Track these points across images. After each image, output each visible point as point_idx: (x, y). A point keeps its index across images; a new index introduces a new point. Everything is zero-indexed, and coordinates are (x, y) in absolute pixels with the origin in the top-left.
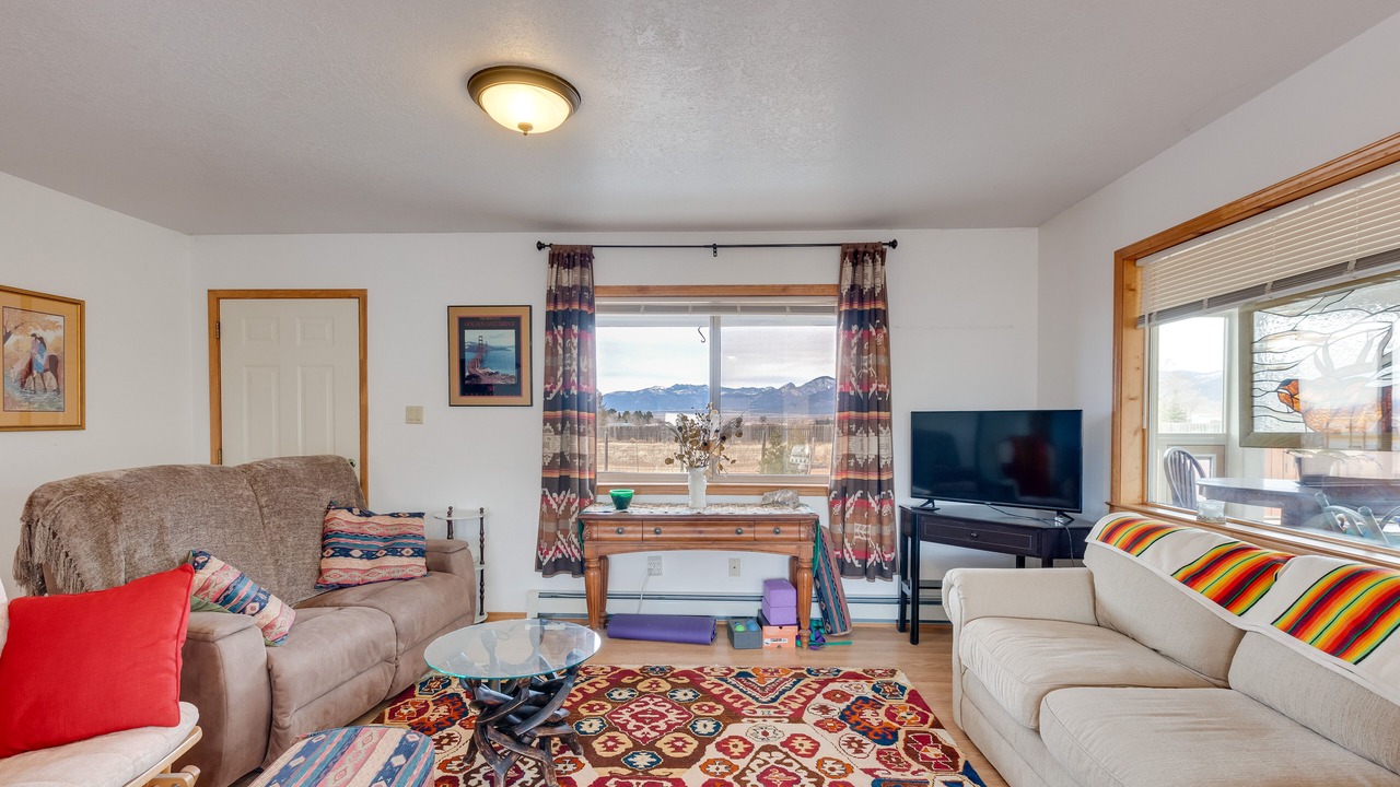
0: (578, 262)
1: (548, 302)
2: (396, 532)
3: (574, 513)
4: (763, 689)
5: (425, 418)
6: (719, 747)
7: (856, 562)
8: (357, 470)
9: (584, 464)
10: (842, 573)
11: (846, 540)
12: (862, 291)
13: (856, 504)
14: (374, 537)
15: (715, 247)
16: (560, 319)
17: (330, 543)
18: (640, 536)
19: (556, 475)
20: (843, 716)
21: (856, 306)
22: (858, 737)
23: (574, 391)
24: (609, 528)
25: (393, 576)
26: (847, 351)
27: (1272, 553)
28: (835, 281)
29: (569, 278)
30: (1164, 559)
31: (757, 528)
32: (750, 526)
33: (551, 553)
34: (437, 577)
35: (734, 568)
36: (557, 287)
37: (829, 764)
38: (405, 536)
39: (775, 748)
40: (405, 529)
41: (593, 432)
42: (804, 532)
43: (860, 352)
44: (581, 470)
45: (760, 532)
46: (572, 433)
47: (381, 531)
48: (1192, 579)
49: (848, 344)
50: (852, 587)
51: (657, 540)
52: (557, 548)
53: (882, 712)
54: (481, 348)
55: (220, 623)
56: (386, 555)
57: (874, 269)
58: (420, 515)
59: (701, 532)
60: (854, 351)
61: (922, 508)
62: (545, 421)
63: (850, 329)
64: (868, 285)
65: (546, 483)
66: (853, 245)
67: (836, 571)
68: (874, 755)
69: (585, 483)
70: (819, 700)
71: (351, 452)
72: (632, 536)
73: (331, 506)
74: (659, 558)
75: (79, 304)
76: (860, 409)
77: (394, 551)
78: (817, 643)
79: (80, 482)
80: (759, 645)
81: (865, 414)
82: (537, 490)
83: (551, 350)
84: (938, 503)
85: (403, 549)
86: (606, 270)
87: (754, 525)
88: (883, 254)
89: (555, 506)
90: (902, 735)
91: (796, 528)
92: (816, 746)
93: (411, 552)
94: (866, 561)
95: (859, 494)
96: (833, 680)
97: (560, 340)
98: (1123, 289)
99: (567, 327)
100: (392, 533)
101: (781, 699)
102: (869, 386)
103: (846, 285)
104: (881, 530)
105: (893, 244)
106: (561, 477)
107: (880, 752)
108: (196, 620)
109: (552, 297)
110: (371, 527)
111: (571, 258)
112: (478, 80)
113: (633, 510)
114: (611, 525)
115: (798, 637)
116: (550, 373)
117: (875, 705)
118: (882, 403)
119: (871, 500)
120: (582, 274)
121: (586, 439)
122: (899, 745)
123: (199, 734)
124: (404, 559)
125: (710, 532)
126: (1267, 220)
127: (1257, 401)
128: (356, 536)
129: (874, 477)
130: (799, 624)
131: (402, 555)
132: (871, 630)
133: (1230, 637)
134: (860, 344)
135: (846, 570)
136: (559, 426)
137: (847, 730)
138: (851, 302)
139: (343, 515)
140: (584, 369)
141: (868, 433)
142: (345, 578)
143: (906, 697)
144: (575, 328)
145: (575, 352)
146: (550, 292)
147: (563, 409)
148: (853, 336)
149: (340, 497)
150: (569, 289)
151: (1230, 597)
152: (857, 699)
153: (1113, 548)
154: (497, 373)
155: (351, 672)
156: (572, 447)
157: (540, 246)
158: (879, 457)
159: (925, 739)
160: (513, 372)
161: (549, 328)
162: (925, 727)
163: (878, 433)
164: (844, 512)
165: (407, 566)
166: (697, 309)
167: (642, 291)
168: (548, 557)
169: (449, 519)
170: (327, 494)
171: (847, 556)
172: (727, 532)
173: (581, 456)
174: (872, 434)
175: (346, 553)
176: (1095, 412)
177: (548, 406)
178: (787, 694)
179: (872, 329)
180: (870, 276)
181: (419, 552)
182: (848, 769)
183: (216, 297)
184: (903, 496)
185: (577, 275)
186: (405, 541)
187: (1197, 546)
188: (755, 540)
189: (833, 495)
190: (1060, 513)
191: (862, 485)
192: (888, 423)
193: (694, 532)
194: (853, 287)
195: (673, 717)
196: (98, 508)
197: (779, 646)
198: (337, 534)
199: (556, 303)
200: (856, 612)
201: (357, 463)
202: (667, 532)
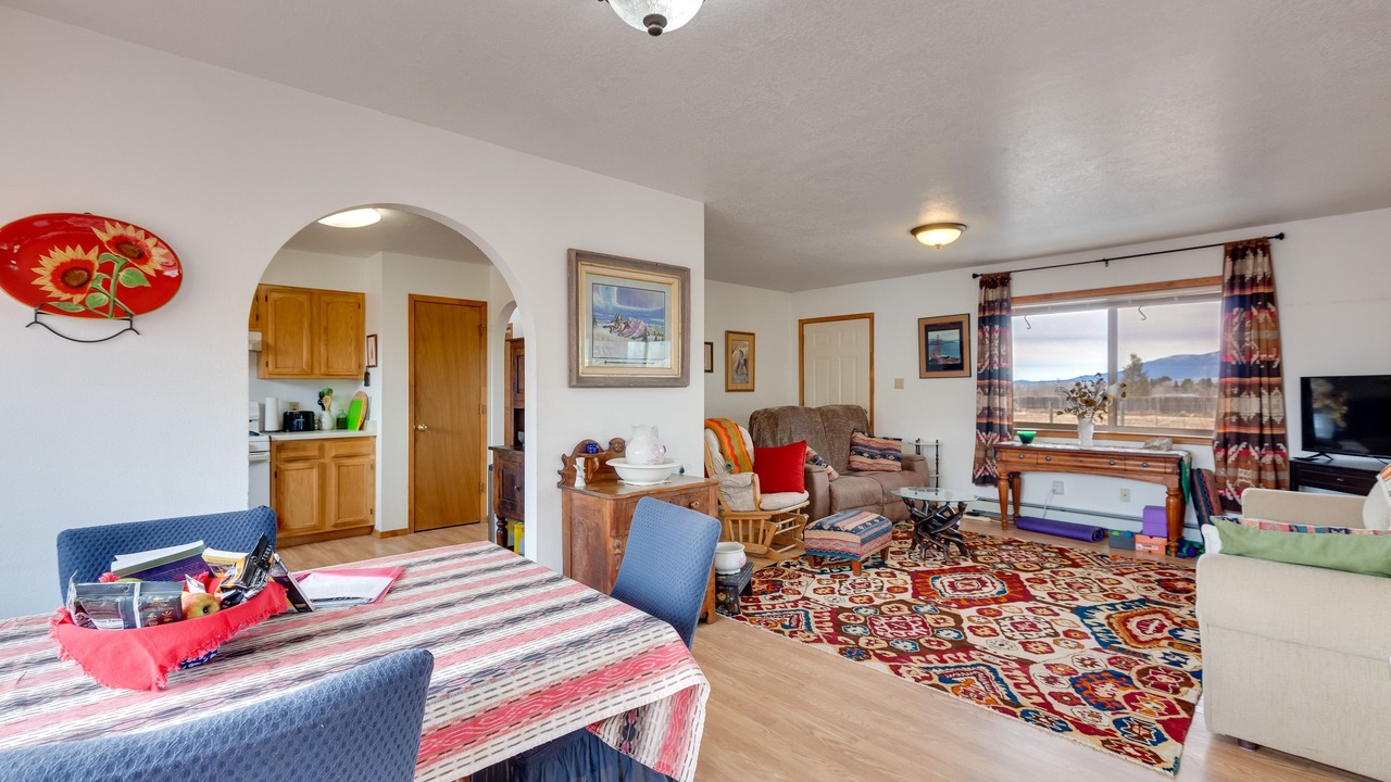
0: (1000, 283)
1: (980, 311)
2: (886, 447)
5: (905, 385)
8: (868, 416)
9: (1003, 415)
11: (1227, 481)
12: (1243, 279)
13: (1238, 454)
14: (874, 448)
15: (1106, 261)
16: (987, 322)
17: (854, 448)
18: (1035, 461)
19: (985, 421)
21: (1237, 292)
23: (997, 367)
24: (1014, 454)
25: (884, 468)
26: (1228, 329)
28: (1220, 274)
29: (993, 295)
31: (1128, 462)
33: (981, 471)
34: (906, 472)
35: (1125, 496)
36: (985, 302)
38: (890, 449)
40: (891, 446)
42: (1170, 467)
43: (1242, 329)
44: (1001, 418)
45: (1130, 465)
46: (995, 394)
47: (878, 446)
49: (1229, 323)
51: (1048, 464)
52: (985, 469)
54: (938, 343)
55: (814, 468)
56: (880, 458)
57: (1257, 260)
58: (900, 440)
59: (1081, 461)
60: (1236, 328)
62: (978, 386)
63: (1233, 311)
64: (1249, 275)
65: (979, 426)
66: (1237, 243)
69: (1003, 427)
71: (866, 406)
72: (1030, 461)
73: (855, 430)
75: (753, 334)
76: (1242, 375)
77: (884, 456)
79: (766, 411)
80: (1132, 548)
81: (1247, 380)
82: (973, 430)
83: (981, 342)
84: (1334, 457)
85: (889, 456)
86: (1018, 287)
87: (1125, 459)
88: (1269, 247)
89: (984, 441)
93: (894, 458)
95: (1240, 445)
97: (987, 335)
99: (991, 327)
100: (884, 447)
102: (1251, 357)
103: (1228, 275)
105: (1281, 236)
106: (987, 423)
108: (806, 465)
109: (982, 308)
110: (873, 443)
111: (995, 282)
112: (915, 231)
113: (1033, 445)
114: (1015, 452)
115: (1167, 548)
116: (981, 355)
119: (1251, 449)
120: (1002, 291)
121: (1005, 399)
123: (808, 503)
124: (889, 461)
125: (1089, 462)
128: (866, 447)
129: (1260, 431)
130: (1168, 538)
131: (889, 459)
134: (1242, 324)
135: (1228, 506)
136: (987, 390)
138: (1233, 289)
139: (860, 435)
140: (1003, 353)
141: (1249, 394)
142: (860, 466)
144: (997, 327)
145: (997, 342)
146: (980, 305)
147: (989, 379)
148: (1234, 317)
149: (859, 426)
150: (993, 302)
154: (950, 357)
155: (862, 503)
156: (994, 403)
157: (975, 276)
158: (1260, 415)
160: (958, 356)
161: (980, 328)
164: (1226, 458)
165: (891, 465)
168: (979, 473)
170: (853, 424)
171: (1227, 493)
172: (1103, 463)
173: (1000, 409)
174: (1253, 396)
175: (861, 454)
177: (980, 377)
179: (1253, 310)
180: (1251, 267)
181: (898, 459)
183: (802, 323)
185: (999, 292)
186: (890, 452)
188: (1125, 470)
189: (1215, 445)
191: (1244, 438)
192: (1280, 387)
194: (1234, 277)
196: (772, 421)
197: (1151, 551)
198: (857, 444)
199: (985, 312)
201: (869, 411)
202: (1055, 459)
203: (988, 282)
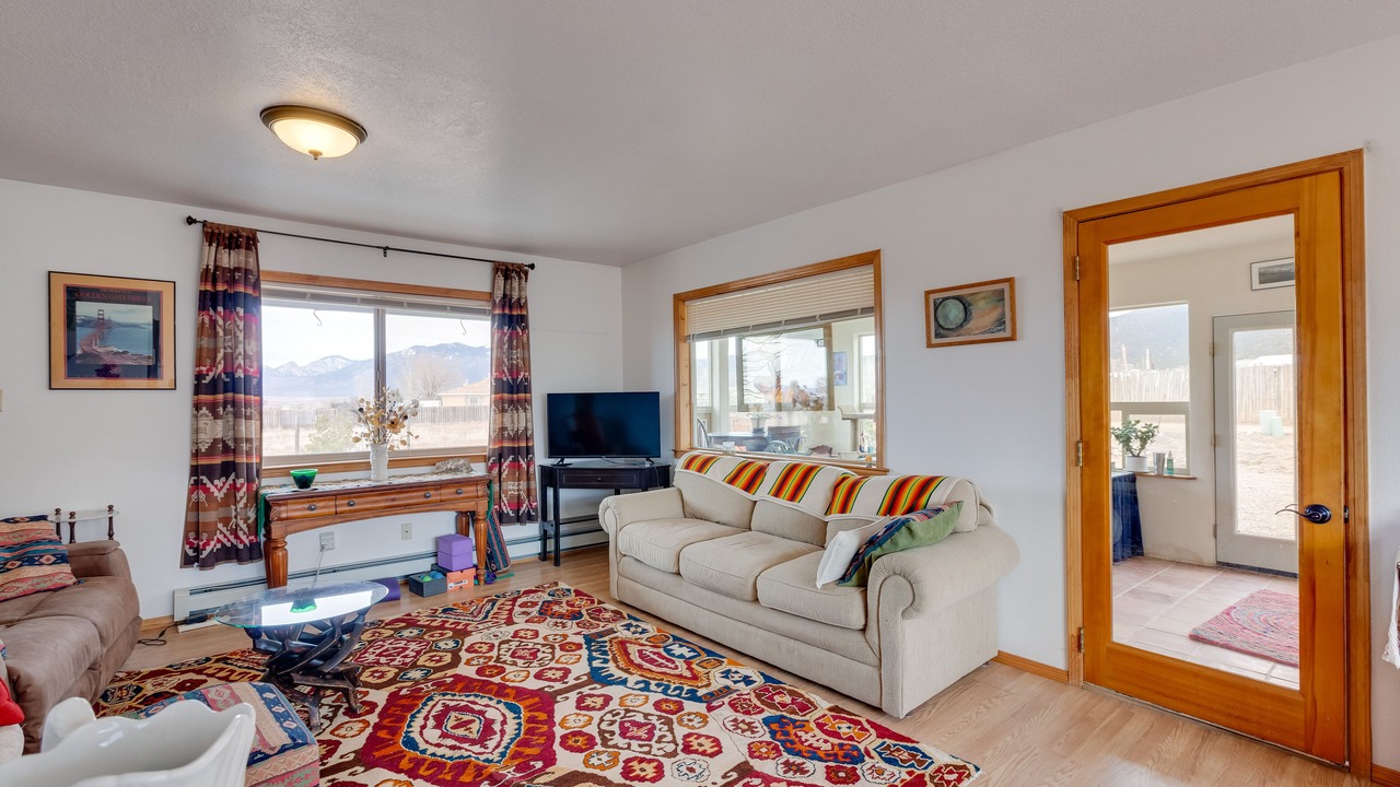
0: (243, 245)
1: (203, 281)
2: (24, 539)
3: (241, 498)
4: (472, 613)
6: (467, 650)
7: (510, 512)
9: (251, 448)
10: (501, 522)
11: (503, 496)
12: (510, 300)
13: (509, 466)
15: (386, 249)
16: (220, 301)
18: (333, 510)
20: (540, 613)
21: (507, 312)
22: (559, 621)
23: (240, 374)
24: (300, 506)
25: (38, 587)
26: (500, 346)
27: (762, 463)
28: (487, 289)
29: (228, 259)
30: (719, 472)
31: (442, 491)
32: (436, 490)
33: (213, 543)
34: (88, 583)
35: (406, 532)
36: (216, 267)
37: (551, 638)
38: (38, 542)
39: (507, 642)
40: (32, 535)
41: (258, 417)
42: (480, 490)
43: (511, 347)
44: (249, 454)
45: (445, 494)
46: (241, 417)
48: (732, 481)
49: (501, 341)
50: (509, 532)
51: (351, 511)
52: (217, 537)
53: (564, 604)
54: (101, 324)
56: (21, 566)
57: (519, 284)
58: (46, 517)
59: (393, 500)
60: (506, 346)
61: (558, 465)
62: (196, 405)
63: (502, 329)
64: (515, 296)
65: (199, 469)
66: (503, 264)
67: (497, 521)
68: (575, 626)
69: (252, 467)
70: (517, 609)
72: (326, 511)
74: (332, 533)
76: (511, 392)
77: (29, 561)
78: (492, 578)
80: (444, 590)
81: (515, 396)
83: (206, 331)
84: (567, 461)
85: (42, 557)
86: (272, 256)
87: (440, 489)
88: (526, 273)
89: (217, 494)
90: (584, 612)
91: (474, 488)
92: (536, 634)
93: (53, 559)
94: (519, 510)
95: (510, 458)
96: (520, 597)
97: (218, 320)
98: (678, 319)
99: (229, 309)
100: (16, 541)
101: (490, 615)
102: (518, 374)
103: (499, 294)
104: (528, 485)
105: (532, 266)
107: (577, 624)
109: (209, 277)
111: (235, 240)
112: (271, 113)
113: (319, 487)
114: (304, 503)
115: (476, 577)
116: (205, 355)
117: (558, 603)
118: (525, 387)
119: (522, 462)
120: (247, 256)
121: (253, 423)
122: (586, 617)
124: (45, 567)
125: (402, 499)
126: (748, 293)
127: (745, 387)
129: (523, 444)
130: (476, 566)
131: (42, 564)
132: (524, 564)
133: (749, 505)
134: (510, 341)
135: (504, 519)
136: (221, 409)
137: (549, 619)
138: (503, 308)
141: (517, 410)
143: (573, 594)
144: (239, 311)
145: (241, 335)
147: (223, 393)
148: (505, 334)
150: (230, 270)
151: (748, 487)
152: (544, 602)
153: (692, 471)
154: (125, 352)
156: (239, 431)
157: (190, 221)
158: (526, 429)
159: (599, 611)
160: (148, 351)
162: (596, 605)
163: (525, 410)
164: (500, 474)
165: (54, 575)
166: (365, 301)
167: (312, 280)
168: (209, 548)
169: (72, 520)
171: (504, 508)
172: (416, 497)
173: (249, 440)
174: (520, 411)
176: (666, 392)
177: (201, 389)
178: (492, 612)
179: (519, 330)
180: (517, 290)
181: (62, 559)
182: (565, 636)
184: (541, 458)
185: (242, 258)
186: (41, 547)
187: (730, 466)
188: (441, 501)
189: (491, 461)
190: (648, 459)
191: (515, 451)
192: (528, 401)
193: (387, 500)
194: (505, 296)
195: (413, 646)
197: (461, 587)
199: (214, 283)
200: (513, 552)
202: (360, 503)
203: (217, 236)
